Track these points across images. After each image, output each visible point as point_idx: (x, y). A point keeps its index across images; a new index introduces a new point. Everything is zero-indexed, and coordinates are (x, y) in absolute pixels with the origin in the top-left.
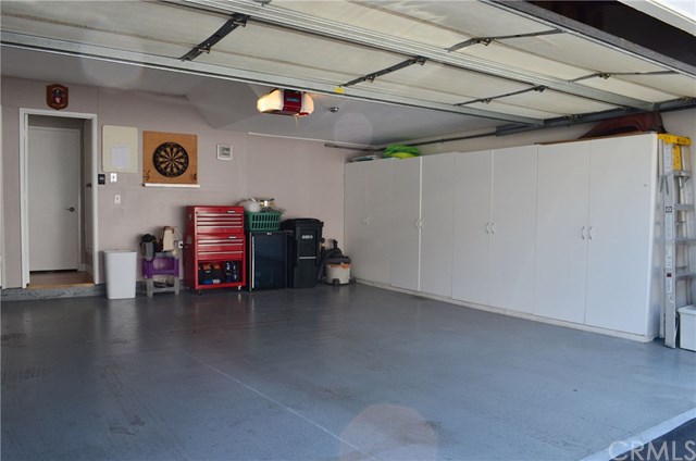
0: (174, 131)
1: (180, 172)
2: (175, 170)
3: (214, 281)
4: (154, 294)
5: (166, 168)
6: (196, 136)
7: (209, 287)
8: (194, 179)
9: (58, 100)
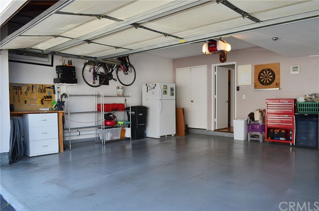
0: (268, 63)
1: (271, 83)
2: (268, 82)
3: (281, 139)
4: (250, 140)
5: (263, 81)
6: (279, 64)
7: (278, 141)
8: (278, 85)
9: (223, 59)
